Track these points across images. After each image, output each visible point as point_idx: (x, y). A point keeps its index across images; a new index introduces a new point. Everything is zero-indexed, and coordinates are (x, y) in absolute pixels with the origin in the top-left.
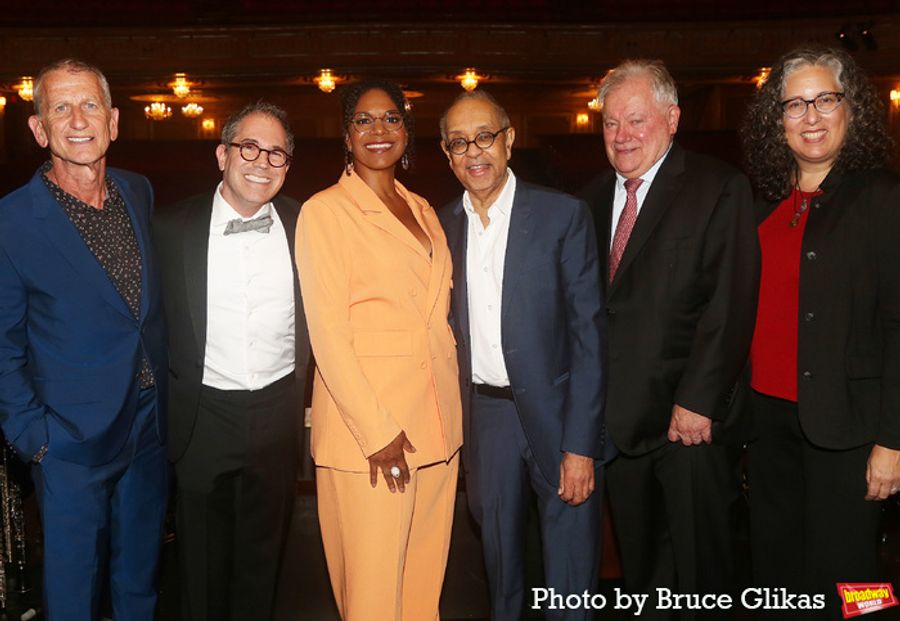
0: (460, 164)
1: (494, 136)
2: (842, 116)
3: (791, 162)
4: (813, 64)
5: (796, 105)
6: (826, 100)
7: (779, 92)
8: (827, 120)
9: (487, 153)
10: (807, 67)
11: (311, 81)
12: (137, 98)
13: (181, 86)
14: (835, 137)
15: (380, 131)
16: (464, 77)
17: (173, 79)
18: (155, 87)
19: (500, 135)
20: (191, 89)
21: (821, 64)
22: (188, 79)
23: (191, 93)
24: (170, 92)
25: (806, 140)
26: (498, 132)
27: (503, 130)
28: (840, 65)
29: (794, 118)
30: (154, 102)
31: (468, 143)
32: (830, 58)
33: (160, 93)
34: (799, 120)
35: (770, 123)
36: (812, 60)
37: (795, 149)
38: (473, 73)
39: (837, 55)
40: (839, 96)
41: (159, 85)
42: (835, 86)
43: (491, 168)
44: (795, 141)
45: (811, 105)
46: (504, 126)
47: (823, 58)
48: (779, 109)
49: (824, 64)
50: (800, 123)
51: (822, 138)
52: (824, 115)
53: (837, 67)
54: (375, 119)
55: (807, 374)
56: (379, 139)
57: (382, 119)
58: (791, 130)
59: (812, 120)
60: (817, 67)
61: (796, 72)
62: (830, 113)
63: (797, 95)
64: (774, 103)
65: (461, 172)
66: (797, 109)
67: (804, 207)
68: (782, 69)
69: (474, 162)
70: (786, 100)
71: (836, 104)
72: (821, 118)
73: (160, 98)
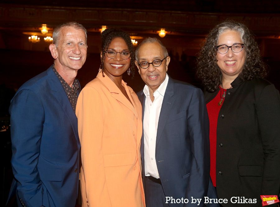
0: (144, 74)
1: (162, 61)
2: (243, 54)
3: (219, 74)
4: (232, 30)
5: (223, 48)
6: (236, 47)
7: (216, 41)
8: (236, 56)
9: (158, 70)
10: (229, 31)
11: (98, 30)
12: (26, 33)
13: (44, 29)
14: (240, 64)
15: (118, 59)
16: (160, 32)
17: (41, 27)
18: (34, 29)
19: (164, 60)
20: (49, 31)
21: (235, 30)
22: (48, 27)
23: (48, 33)
24: (40, 32)
25: (227, 65)
26: (163, 60)
27: (165, 58)
28: (243, 32)
29: (222, 54)
30: (33, 35)
31: (149, 64)
32: (239, 28)
33: (35, 31)
34: (224, 55)
35: (211, 56)
36: (231, 28)
37: (222, 69)
38: (164, 30)
39: (242, 27)
40: (242, 45)
41: (35, 28)
42: (241, 41)
43: (159, 77)
44: (221, 65)
45: (230, 49)
46: (165, 56)
47: (236, 27)
48: (215, 50)
49: (236, 30)
50: (224, 57)
51: (234, 64)
52: (236, 54)
53: (242, 32)
54: (117, 53)
55: (220, 172)
56: (118, 63)
57: (120, 53)
58: (221, 60)
59: (230, 55)
60: (233, 31)
61: (224, 33)
62: (239, 53)
63: (224, 43)
64: (214, 46)
65: (144, 77)
66: (223, 50)
67: (224, 96)
68: (218, 31)
69: (151, 74)
70: (219, 45)
71: (241, 49)
72: (234, 55)
73: (35, 34)
